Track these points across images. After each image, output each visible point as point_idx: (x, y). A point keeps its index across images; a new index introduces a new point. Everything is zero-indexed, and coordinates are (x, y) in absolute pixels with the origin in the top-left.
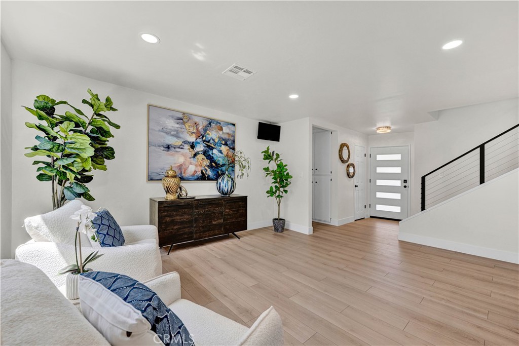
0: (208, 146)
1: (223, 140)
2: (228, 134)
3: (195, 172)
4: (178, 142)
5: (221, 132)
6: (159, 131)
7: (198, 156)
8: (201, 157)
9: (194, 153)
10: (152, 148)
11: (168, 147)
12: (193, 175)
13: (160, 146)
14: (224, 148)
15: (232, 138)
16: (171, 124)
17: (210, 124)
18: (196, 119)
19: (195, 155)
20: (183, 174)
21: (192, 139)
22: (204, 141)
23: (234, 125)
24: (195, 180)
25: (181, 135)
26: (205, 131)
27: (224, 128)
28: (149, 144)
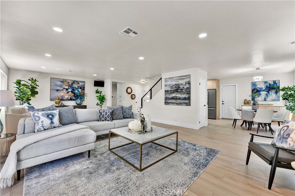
0: (73, 89)
1: (80, 87)
2: (81, 85)
3: (68, 98)
4: (62, 89)
5: (78, 85)
6: (54, 85)
7: (69, 93)
8: (70, 93)
9: (67, 92)
10: (52, 91)
11: (58, 90)
12: (67, 99)
13: (55, 90)
14: (80, 90)
15: (83, 86)
16: (59, 83)
17: (74, 82)
18: (68, 81)
19: (68, 92)
20: (63, 99)
21: (67, 87)
22: (72, 88)
23: (84, 82)
24: (69, 100)
25: (62, 86)
26: (72, 84)
27: (80, 83)
28: (51, 90)
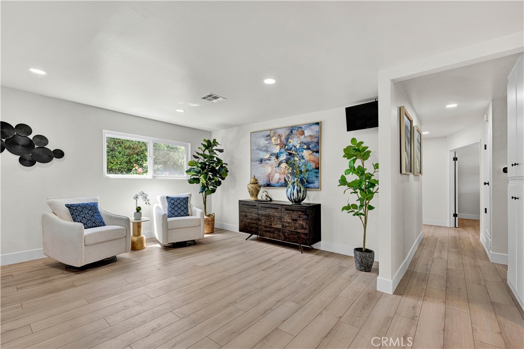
0: (290, 154)
1: (305, 144)
2: (310, 136)
3: (280, 179)
4: (267, 156)
5: (302, 137)
6: (257, 149)
7: (282, 165)
8: (284, 165)
9: (278, 162)
10: (253, 163)
11: (261, 161)
12: (278, 182)
13: (257, 161)
14: (306, 153)
15: (315, 140)
16: (263, 142)
17: (291, 132)
18: (280, 132)
19: (279, 164)
20: (271, 182)
21: (277, 150)
22: (287, 150)
23: (318, 124)
24: (280, 187)
25: (269, 149)
26: (287, 140)
27: (305, 132)
28: (251, 160)
